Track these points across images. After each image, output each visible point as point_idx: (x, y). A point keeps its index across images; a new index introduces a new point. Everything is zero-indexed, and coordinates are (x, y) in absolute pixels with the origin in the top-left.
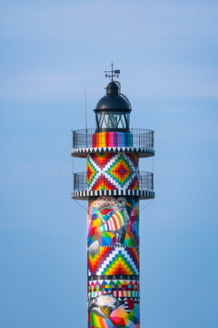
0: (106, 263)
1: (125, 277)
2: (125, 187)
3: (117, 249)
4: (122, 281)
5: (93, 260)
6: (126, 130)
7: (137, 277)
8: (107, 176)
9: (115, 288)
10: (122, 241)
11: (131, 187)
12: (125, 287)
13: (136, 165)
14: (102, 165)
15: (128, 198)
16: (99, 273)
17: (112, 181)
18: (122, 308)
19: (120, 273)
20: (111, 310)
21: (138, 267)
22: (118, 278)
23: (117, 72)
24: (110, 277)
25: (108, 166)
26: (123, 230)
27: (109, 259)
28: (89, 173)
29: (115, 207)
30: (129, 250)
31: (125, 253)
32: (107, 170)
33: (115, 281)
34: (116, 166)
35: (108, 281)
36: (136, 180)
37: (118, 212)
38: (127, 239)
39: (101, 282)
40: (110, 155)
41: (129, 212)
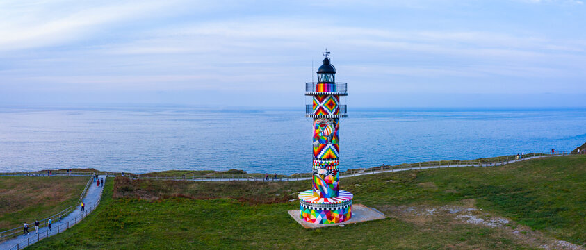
0: (323, 152)
1: (333, 159)
2: (333, 112)
3: (328, 145)
4: (331, 162)
5: (316, 150)
6: (333, 83)
7: (338, 158)
8: (323, 107)
9: (327, 165)
10: (331, 141)
11: (335, 113)
12: (332, 165)
13: (338, 100)
14: (321, 101)
15: (335, 119)
16: (319, 157)
17: (326, 110)
18: (331, 174)
19: (330, 158)
20: (325, 176)
21: (338, 152)
22: (329, 160)
23: (329, 53)
24: (324, 160)
25: (324, 102)
26: (332, 135)
27: (324, 150)
28: (314, 105)
29: (327, 123)
30: (335, 146)
31: (332, 147)
32: (323, 104)
33: (327, 162)
34: (328, 102)
35: (324, 162)
36: (338, 109)
37: (329, 126)
38: (334, 140)
39: (320, 162)
40: (325, 96)
41: (335, 126)
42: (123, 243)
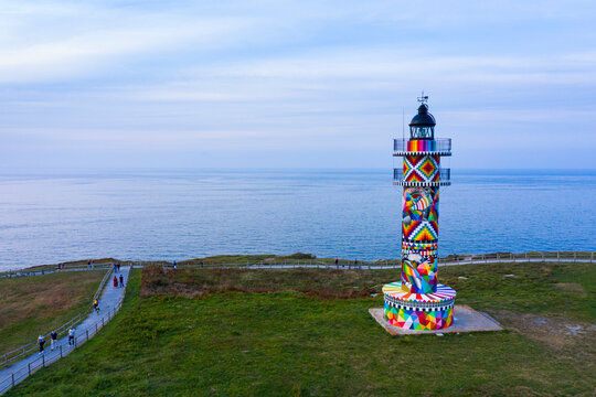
0: (415, 231)
1: (429, 242)
2: (431, 179)
3: (424, 223)
4: (426, 245)
5: (406, 229)
6: (432, 138)
7: (436, 240)
8: (418, 172)
9: (422, 250)
10: (427, 217)
11: (434, 180)
12: (428, 249)
13: (438, 162)
14: (414, 164)
15: (433, 188)
16: (410, 239)
17: (422, 175)
18: (426, 262)
19: (425, 240)
20: (418, 264)
21: (437, 232)
22: (423, 242)
23: (426, 98)
24: (418, 242)
25: (418, 165)
26: (428, 210)
27: (417, 229)
28: (405, 168)
29: (423, 194)
30: (432, 223)
31: (429, 225)
32: (418, 168)
33: (422, 245)
34: (424, 165)
35: (417, 245)
36: (438, 174)
37: (425, 197)
38: (431, 216)
39: (411, 244)
40: (420, 157)
41: (433, 197)
42: (155, 360)
